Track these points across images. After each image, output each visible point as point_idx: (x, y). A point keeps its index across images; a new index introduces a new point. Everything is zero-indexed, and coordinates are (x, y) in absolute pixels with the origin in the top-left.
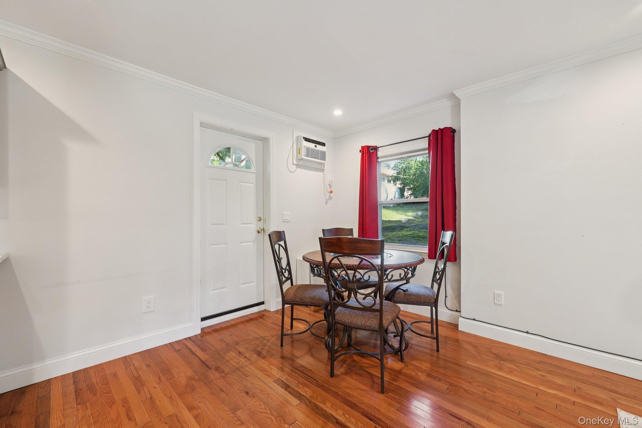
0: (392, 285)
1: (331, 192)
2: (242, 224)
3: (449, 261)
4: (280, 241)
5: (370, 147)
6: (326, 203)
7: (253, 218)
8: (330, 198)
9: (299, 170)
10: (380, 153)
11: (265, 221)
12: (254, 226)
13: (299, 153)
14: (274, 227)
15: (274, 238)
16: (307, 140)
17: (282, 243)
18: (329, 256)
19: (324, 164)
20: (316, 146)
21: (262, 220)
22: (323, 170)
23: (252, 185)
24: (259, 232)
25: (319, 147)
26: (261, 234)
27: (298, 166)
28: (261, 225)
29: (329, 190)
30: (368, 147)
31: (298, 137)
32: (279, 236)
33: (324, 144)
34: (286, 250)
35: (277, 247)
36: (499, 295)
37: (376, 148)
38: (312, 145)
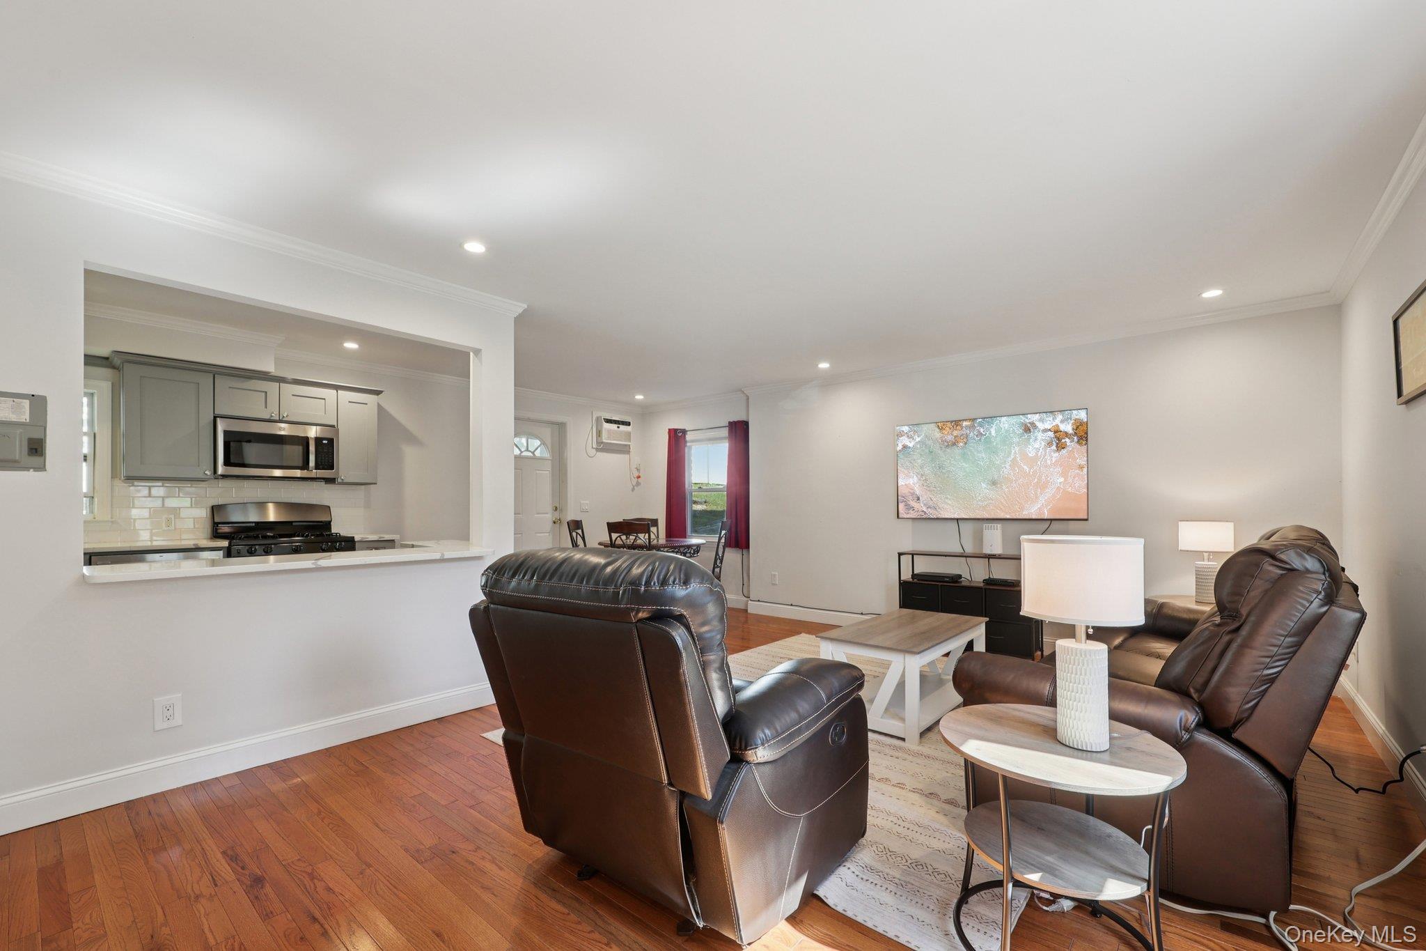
0: (658, 554)
1: (639, 477)
2: (538, 514)
3: (730, 546)
4: (578, 529)
5: (677, 430)
6: (633, 489)
7: (549, 509)
8: (638, 484)
9: (599, 454)
10: (689, 437)
11: (561, 510)
12: (549, 517)
13: (599, 436)
14: (571, 516)
15: (571, 525)
16: (609, 421)
17: (580, 531)
18: (614, 536)
19: (629, 445)
20: (618, 427)
21: (558, 510)
22: (628, 452)
23: (548, 472)
24: (554, 523)
25: (622, 428)
26: (557, 525)
27: (597, 450)
28: (557, 515)
29: (636, 474)
30: (675, 430)
31: (598, 419)
32: (576, 525)
33: (628, 424)
34: (583, 538)
35: (574, 534)
36: (775, 575)
37: (684, 432)
38: (614, 426)
